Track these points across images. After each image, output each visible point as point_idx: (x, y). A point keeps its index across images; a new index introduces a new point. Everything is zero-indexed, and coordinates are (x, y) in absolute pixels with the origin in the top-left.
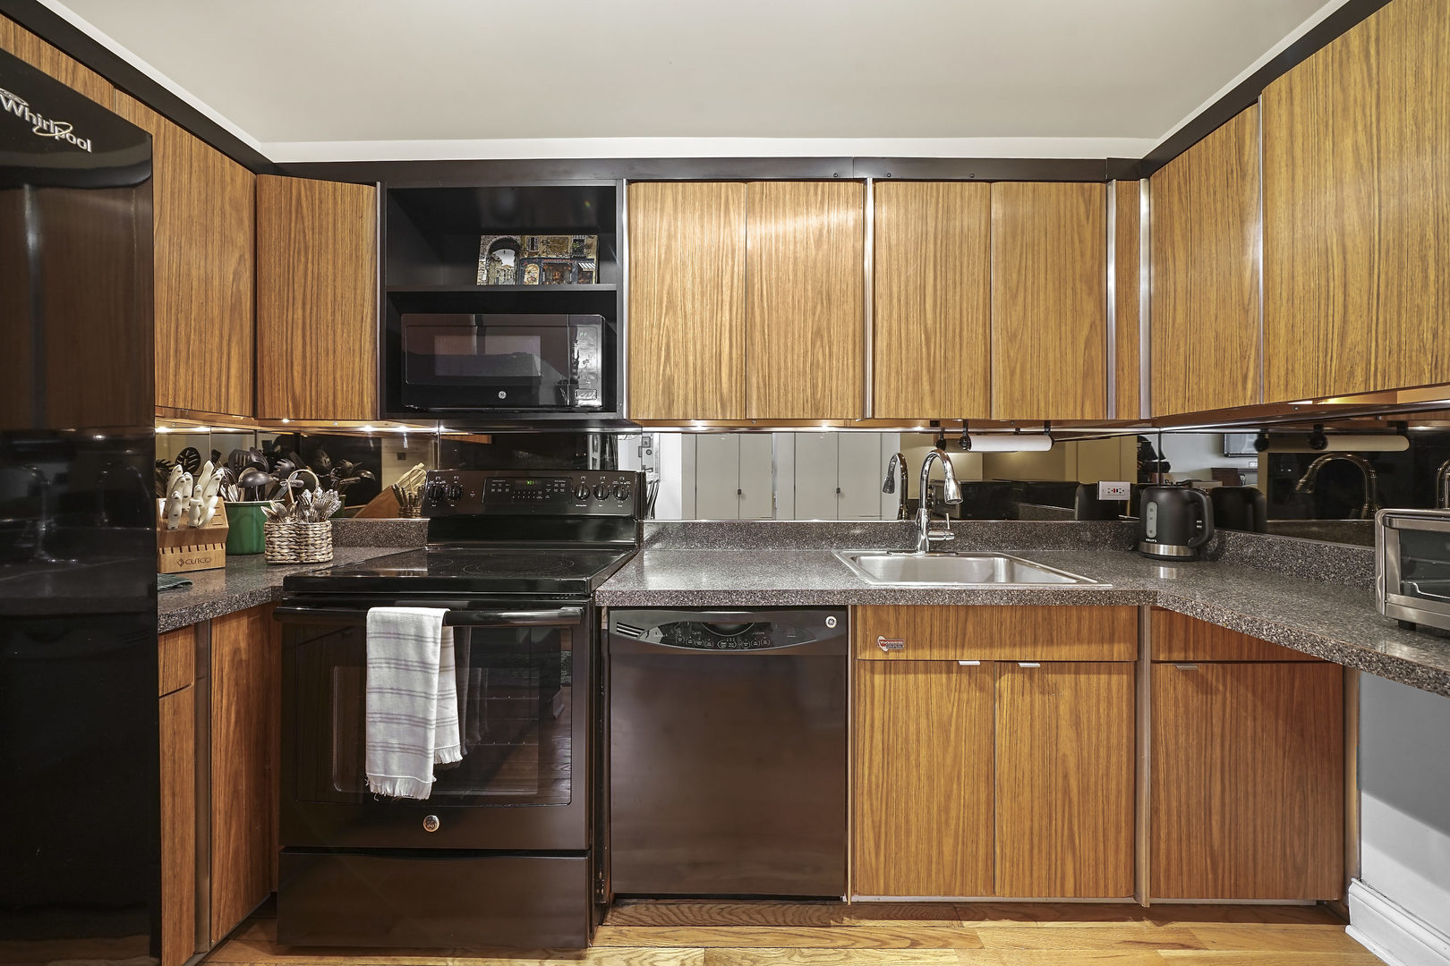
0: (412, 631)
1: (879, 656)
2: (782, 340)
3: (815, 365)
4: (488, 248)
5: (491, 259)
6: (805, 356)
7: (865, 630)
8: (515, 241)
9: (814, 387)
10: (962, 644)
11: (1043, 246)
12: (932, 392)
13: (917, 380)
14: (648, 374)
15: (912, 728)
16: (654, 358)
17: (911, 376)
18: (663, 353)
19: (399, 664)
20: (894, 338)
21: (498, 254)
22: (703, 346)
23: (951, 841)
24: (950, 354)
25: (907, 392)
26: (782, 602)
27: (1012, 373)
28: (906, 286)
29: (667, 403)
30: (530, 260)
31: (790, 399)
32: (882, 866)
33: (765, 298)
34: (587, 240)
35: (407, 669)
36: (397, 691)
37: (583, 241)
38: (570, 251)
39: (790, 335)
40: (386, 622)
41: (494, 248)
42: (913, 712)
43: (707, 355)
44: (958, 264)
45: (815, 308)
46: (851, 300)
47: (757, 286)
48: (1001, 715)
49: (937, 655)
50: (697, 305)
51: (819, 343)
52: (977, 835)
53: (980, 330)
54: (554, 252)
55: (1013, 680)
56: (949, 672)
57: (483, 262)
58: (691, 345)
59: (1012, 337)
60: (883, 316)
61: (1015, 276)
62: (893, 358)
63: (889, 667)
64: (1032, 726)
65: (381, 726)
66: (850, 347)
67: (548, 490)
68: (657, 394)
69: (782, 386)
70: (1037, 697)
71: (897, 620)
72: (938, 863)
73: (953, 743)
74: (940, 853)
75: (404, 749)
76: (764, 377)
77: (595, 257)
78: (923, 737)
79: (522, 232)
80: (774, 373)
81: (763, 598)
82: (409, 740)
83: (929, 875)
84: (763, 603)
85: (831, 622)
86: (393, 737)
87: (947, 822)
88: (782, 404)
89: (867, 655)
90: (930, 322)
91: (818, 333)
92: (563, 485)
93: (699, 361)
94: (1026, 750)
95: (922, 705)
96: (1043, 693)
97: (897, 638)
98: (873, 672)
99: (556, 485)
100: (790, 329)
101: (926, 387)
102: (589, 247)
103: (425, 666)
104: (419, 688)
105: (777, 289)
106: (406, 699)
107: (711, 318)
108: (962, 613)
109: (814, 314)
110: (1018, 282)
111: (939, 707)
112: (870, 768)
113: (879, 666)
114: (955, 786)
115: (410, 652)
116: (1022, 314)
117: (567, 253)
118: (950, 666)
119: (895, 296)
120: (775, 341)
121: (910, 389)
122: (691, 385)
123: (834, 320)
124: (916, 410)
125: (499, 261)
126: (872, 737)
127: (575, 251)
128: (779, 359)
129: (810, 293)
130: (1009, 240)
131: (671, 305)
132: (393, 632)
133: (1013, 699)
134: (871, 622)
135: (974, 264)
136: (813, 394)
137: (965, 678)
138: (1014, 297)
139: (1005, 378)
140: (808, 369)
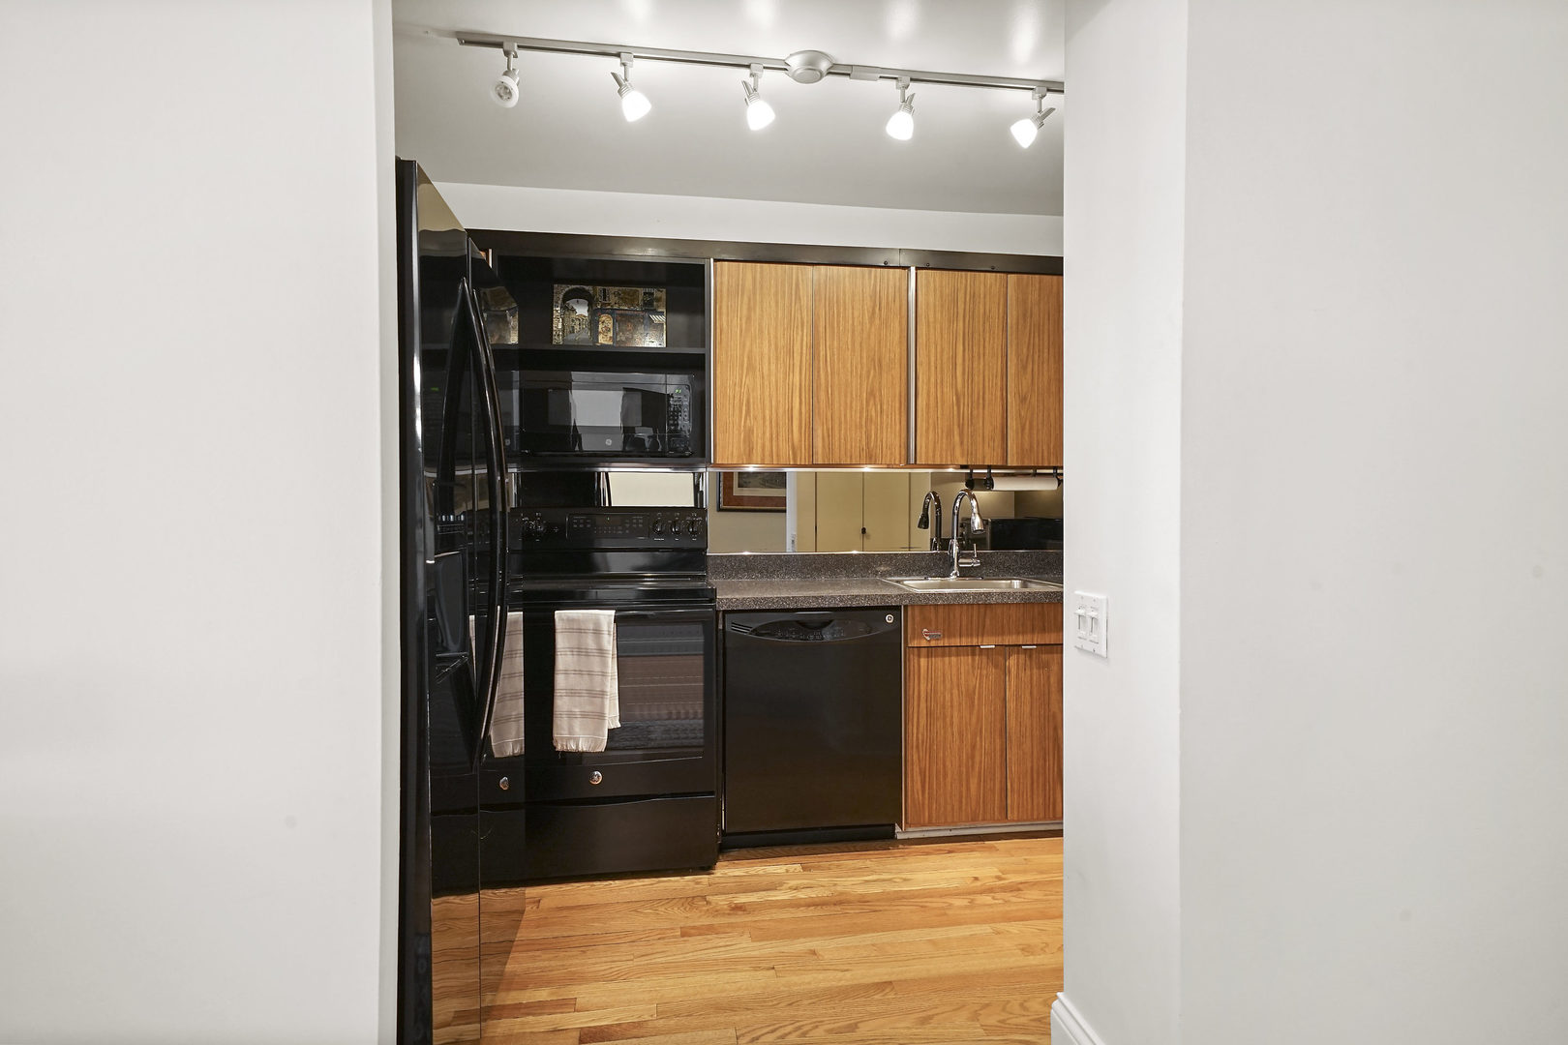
0: (591, 627)
1: (924, 644)
2: (843, 398)
3: (869, 420)
4: (561, 296)
5: (566, 308)
6: (861, 413)
7: (913, 624)
8: (587, 292)
9: (868, 438)
10: (982, 632)
11: (1046, 327)
12: (962, 443)
13: (950, 433)
14: (731, 425)
15: (948, 697)
16: (737, 412)
17: (945, 430)
18: (744, 408)
19: (580, 651)
20: (932, 398)
21: (572, 303)
22: (778, 402)
23: (976, 781)
24: (975, 412)
25: (942, 443)
26: (855, 604)
27: (1023, 429)
28: (942, 356)
29: (747, 452)
30: (603, 311)
31: (849, 447)
32: (927, 802)
33: (829, 363)
34: (657, 294)
35: (587, 655)
36: (580, 673)
37: (653, 294)
38: (641, 303)
39: (849, 395)
40: (570, 620)
41: (567, 297)
42: (948, 685)
43: (781, 411)
44: (982, 340)
45: (869, 372)
46: (897, 366)
47: (822, 353)
48: (1010, 685)
49: (964, 642)
50: (773, 367)
51: (872, 402)
52: (994, 775)
53: (999, 394)
54: (626, 303)
55: (1018, 659)
56: (973, 654)
57: (557, 310)
58: (767, 402)
59: (1023, 400)
60: (923, 381)
61: (1025, 350)
62: (931, 414)
63: (931, 651)
64: (1031, 693)
65: (566, 699)
66: (897, 405)
67: (628, 525)
68: (739, 442)
69: (842, 437)
70: (1035, 671)
71: (936, 617)
72: (967, 798)
73: (976, 707)
74: (968, 789)
75: (584, 715)
76: (828, 430)
77: (665, 310)
78: (955, 704)
79: (594, 282)
80: (836, 426)
81: (841, 601)
82: (588, 708)
83: (960, 808)
84: (841, 605)
85: (889, 619)
86: (575, 707)
87: (973, 766)
88: (843, 452)
89: (915, 643)
90: (960, 386)
91: (871, 394)
92: (641, 521)
93: (774, 415)
94: (1028, 710)
95: (955, 679)
96: (1039, 668)
97: (937, 630)
98: (919, 656)
99: (635, 521)
100: (849, 390)
101: (957, 438)
102: (659, 300)
103: (601, 652)
104: (597, 669)
105: (838, 357)
106: (586, 677)
107: (784, 381)
108: (982, 610)
109: (868, 377)
110: (1028, 356)
111: (967, 681)
112: (918, 729)
113: (924, 651)
114: (978, 739)
115: (590, 642)
116: (1030, 381)
117: (638, 305)
118: (973, 649)
119: (932, 364)
120: (836, 399)
121: (944, 441)
122: (768, 435)
123: (884, 381)
124: (949, 458)
125: (574, 310)
126: (919, 705)
127: (645, 304)
128: (840, 414)
129: (865, 360)
130: (1021, 322)
131: (751, 367)
132: (578, 630)
133: (1018, 674)
134: (917, 619)
135: (994, 339)
136: (868, 444)
137: (984, 659)
138: (1025, 368)
139: (1017, 433)
140: (864, 423)
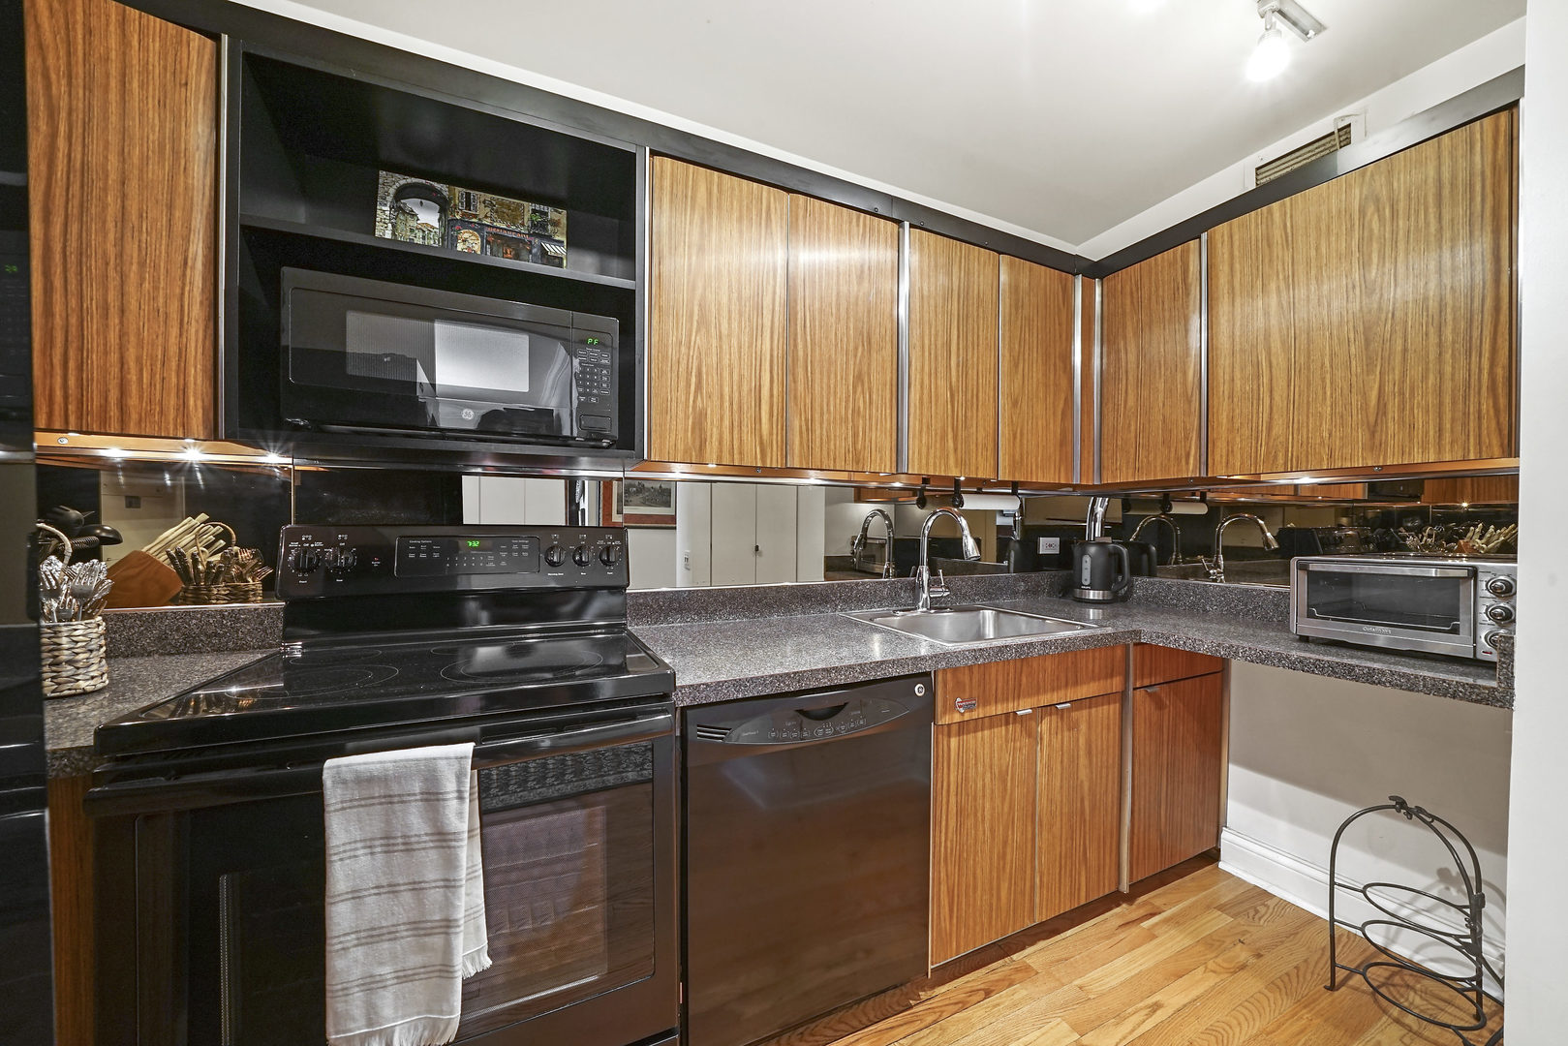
0: (417, 787)
1: (957, 718)
2: (825, 380)
3: (856, 412)
4: (392, 191)
5: (399, 209)
6: (847, 401)
7: (945, 693)
8: (440, 192)
9: (855, 435)
10: (1018, 695)
11: (1035, 323)
12: (956, 450)
13: (944, 437)
14: (674, 404)
15: (980, 785)
16: (682, 384)
17: (939, 432)
18: (693, 380)
19: (391, 843)
20: (926, 392)
21: (411, 203)
22: (741, 377)
23: (1007, 885)
24: (969, 414)
25: (936, 448)
26: (880, 675)
27: (1015, 438)
28: (936, 340)
29: (697, 443)
30: (465, 224)
31: (832, 447)
32: (954, 929)
33: (808, 330)
34: (552, 214)
35: (409, 849)
36: (392, 889)
37: (546, 214)
38: (527, 223)
39: (832, 376)
40: (364, 780)
41: (402, 193)
42: (980, 769)
43: (745, 388)
44: (976, 326)
45: (856, 349)
46: (889, 346)
47: (800, 316)
48: (1042, 756)
49: (1000, 709)
50: (735, 325)
51: (859, 389)
52: (1025, 872)
53: (992, 394)
54: (503, 220)
55: (1051, 721)
56: (1007, 724)
57: (384, 211)
58: (726, 374)
59: (1015, 404)
60: (916, 369)
61: (1017, 346)
62: (925, 411)
63: (963, 728)
64: (1062, 762)
65: (358, 953)
66: (888, 396)
67: (504, 554)
68: (686, 431)
69: (825, 433)
70: (1066, 734)
71: (971, 679)
72: (997, 909)
73: (1009, 792)
74: (999, 898)
75: (404, 977)
76: (806, 420)
77: (565, 240)
78: (988, 791)
79: (452, 180)
80: (817, 416)
81: (861, 673)
82: (414, 960)
83: (990, 923)
84: (862, 678)
85: (919, 690)
86: (381, 964)
87: (1004, 867)
88: (825, 453)
89: (945, 720)
90: (954, 379)
91: (859, 378)
92: (525, 547)
93: (736, 395)
94: (1058, 784)
95: (987, 761)
96: (1069, 730)
97: (971, 698)
98: (949, 736)
99: (514, 545)
100: (833, 369)
101: (951, 444)
102: (556, 224)
103: (443, 838)
104: (432, 874)
105: (820, 322)
106: (407, 897)
107: (750, 346)
108: (1019, 665)
109: (856, 356)
110: (1019, 352)
111: (1000, 759)
112: (946, 833)
113: (954, 728)
114: (1010, 833)
115: (415, 821)
116: (1021, 383)
117: (523, 225)
118: (1010, 718)
119: (927, 349)
120: (817, 381)
121: (938, 445)
122: (726, 422)
123: (874, 365)
124: (943, 468)
125: (414, 215)
126: (948, 801)
127: (534, 226)
128: (822, 401)
129: (852, 332)
130: (1013, 311)
131: (703, 321)
132: (382, 793)
133: (1050, 740)
134: (950, 685)
135: (987, 330)
136: (855, 443)
137: (1018, 726)
138: (1016, 366)
139: (1009, 441)
140: (850, 416)
